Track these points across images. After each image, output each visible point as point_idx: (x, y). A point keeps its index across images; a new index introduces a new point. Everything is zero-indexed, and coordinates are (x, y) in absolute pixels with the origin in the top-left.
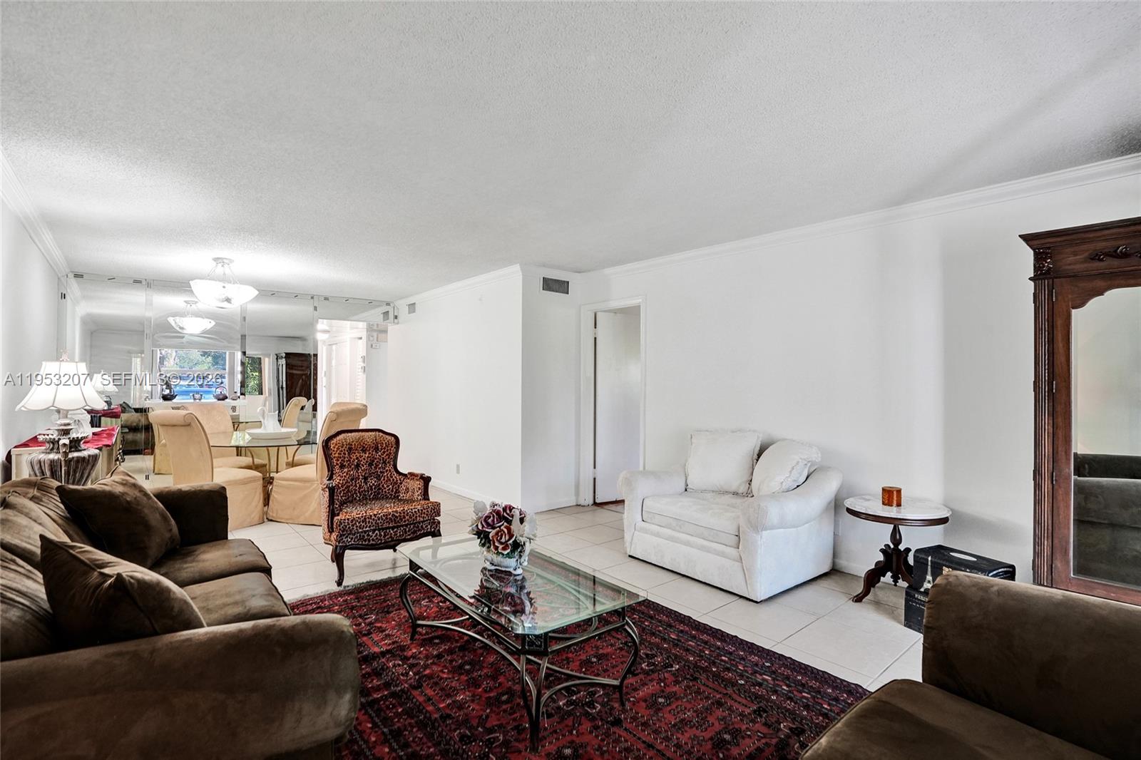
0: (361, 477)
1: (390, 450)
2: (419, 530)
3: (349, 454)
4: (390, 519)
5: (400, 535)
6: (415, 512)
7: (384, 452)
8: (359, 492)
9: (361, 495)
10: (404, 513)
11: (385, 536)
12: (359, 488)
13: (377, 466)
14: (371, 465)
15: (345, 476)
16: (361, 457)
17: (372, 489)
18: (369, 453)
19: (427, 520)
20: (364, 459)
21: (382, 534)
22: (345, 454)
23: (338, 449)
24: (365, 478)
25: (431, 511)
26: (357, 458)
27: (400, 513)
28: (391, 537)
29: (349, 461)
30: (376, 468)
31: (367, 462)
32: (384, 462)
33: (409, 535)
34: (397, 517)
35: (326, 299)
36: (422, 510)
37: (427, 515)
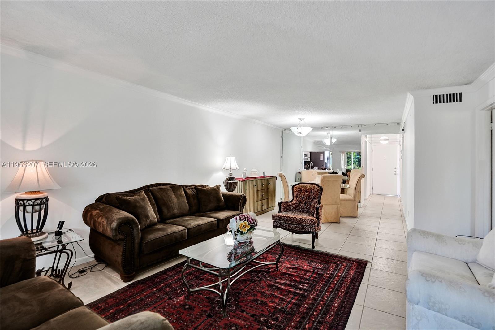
0: (303, 202)
1: (316, 193)
2: (304, 229)
3: (300, 193)
4: (289, 220)
5: (294, 228)
6: (301, 220)
7: (314, 194)
8: (301, 208)
9: (301, 210)
10: (295, 219)
11: (288, 227)
12: (302, 207)
13: (311, 199)
14: (309, 198)
15: (297, 201)
16: (305, 194)
17: (306, 209)
18: (308, 193)
19: (309, 226)
20: (306, 195)
21: (288, 225)
22: (298, 192)
23: (296, 189)
24: (306, 203)
25: (310, 222)
26: (303, 195)
27: (293, 218)
28: (291, 228)
29: (300, 195)
30: (310, 200)
31: (307, 197)
32: (314, 198)
33: (299, 229)
34: (292, 220)
35: (365, 126)
36: (304, 220)
37: (307, 223)
